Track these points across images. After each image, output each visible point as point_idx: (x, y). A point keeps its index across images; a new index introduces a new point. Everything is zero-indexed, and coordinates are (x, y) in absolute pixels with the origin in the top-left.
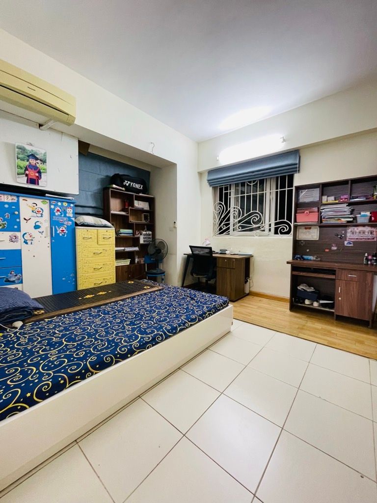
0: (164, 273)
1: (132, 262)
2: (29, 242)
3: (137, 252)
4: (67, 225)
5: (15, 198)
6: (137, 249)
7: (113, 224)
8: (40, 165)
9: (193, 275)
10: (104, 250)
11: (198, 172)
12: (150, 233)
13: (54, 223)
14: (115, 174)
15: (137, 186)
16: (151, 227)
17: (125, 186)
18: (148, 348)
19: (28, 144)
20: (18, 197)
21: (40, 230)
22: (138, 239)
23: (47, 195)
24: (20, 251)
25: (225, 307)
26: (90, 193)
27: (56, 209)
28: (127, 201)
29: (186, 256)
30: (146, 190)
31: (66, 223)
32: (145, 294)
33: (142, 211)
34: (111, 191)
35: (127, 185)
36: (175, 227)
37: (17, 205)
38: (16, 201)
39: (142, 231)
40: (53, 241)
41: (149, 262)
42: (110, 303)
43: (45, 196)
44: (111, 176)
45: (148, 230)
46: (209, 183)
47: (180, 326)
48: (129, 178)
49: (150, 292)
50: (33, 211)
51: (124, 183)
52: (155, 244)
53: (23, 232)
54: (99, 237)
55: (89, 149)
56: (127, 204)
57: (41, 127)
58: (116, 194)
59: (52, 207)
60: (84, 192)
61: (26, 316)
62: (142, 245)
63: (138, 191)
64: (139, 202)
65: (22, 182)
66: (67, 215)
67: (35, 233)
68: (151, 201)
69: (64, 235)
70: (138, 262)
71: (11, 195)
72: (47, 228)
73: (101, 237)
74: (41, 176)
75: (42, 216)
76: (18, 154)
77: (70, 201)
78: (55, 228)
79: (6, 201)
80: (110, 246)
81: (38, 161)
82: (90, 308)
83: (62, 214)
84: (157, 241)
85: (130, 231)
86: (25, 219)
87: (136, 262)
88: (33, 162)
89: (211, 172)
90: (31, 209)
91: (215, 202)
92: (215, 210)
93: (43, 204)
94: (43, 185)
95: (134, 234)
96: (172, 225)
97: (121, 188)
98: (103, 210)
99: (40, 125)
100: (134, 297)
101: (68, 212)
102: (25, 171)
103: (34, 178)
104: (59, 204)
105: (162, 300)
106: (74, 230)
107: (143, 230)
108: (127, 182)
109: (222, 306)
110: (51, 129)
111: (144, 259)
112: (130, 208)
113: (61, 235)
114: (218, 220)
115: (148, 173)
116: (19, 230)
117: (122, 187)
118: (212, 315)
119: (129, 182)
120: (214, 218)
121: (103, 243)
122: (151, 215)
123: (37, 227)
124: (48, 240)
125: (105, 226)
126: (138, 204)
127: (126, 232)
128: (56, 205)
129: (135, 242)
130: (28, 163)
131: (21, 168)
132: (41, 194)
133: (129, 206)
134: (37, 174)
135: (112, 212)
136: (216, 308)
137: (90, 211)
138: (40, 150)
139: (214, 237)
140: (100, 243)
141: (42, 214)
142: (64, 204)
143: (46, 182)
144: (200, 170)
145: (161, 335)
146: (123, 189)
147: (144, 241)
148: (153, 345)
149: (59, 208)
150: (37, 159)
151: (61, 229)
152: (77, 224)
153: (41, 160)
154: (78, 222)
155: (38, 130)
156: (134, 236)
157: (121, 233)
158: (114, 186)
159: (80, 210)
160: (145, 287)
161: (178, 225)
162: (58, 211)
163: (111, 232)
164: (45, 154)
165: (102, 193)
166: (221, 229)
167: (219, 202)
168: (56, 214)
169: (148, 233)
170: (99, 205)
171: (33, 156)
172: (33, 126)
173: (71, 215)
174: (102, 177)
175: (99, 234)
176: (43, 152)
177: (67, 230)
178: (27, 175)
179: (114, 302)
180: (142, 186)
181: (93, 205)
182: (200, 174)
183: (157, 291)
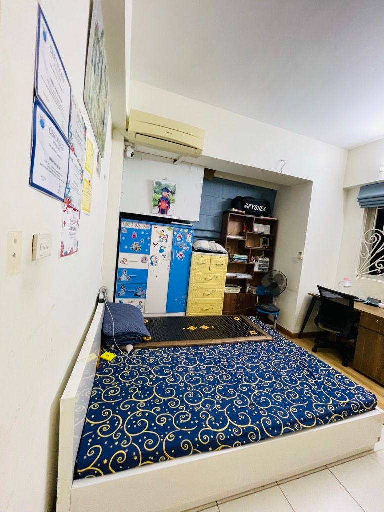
0: (278, 311)
1: (243, 291)
2: (154, 264)
3: (250, 280)
4: (185, 251)
5: (149, 226)
6: (249, 277)
7: (228, 250)
8: (170, 197)
9: (318, 325)
10: (215, 276)
11: (344, 189)
12: (268, 260)
13: (175, 248)
14: (237, 197)
15: (260, 209)
16: (270, 253)
17: (246, 210)
18: (236, 446)
19: (164, 180)
20: (151, 225)
21: (164, 254)
22: (253, 266)
23: (173, 223)
24: (147, 271)
25: (369, 411)
26: (211, 217)
27: (178, 235)
28: (246, 225)
29: (312, 296)
30: (268, 212)
31: (185, 248)
32: (250, 343)
33: (262, 235)
34: (231, 215)
35: (248, 208)
36: (300, 259)
37: (150, 232)
38: (149, 229)
39: (258, 257)
40: (173, 264)
41: (262, 294)
42: (210, 345)
43: (171, 224)
44: (234, 198)
45: (266, 256)
46: (361, 203)
47: (285, 425)
48: (251, 200)
49: (256, 342)
50: (160, 237)
51: (246, 207)
52: (271, 275)
53: (151, 255)
54: (212, 263)
55: (215, 174)
56: (246, 227)
57: (175, 163)
58: (234, 218)
59: (176, 233)
60: (205, 216)
61: (137, 342)
62: (257, 273)
63: (259, 214)
64: (259, 225)
65: (155, 213)
66: (187, 241)
67: (160, 256)
68: (274, 225)
69: (181, 260)
70: (249, 291)
71: (147, 224)
72: (169, 252)
73: (214, 263)
74: (170, 206)
75: (166, 242)
76: (156, 189)
77: (191, 228)
78: (176, 253)
79: (143, 229)
80: (222, 273)
81: (170, 194)
82: (189, 346)
83: (182, 240)
84: (275, 274)
85: (245, 257)
86: (154, 244)
87: (247, 291)
88: (165, 194)
89: (365, 188)
90: (159, 236)
91: (367, 229)
92: (367, 239)
93: (169, 230)
94: (171, 214)
95: (248, 260)
96: (297, 256)
97: (241, 212)
98: (221, 233)
99: (175, 161)
100: (236, 344)
101: (188, 238)
102: (159, 203)
103: (165, 208)
104: (182, 230)
105: (268, 361)
106: (191, 255)
107: (260, 255)
108: (249, 205)
109: (362, 407)
110: (183, 162)
111: (256, 289)
112: (249, 232)
113: (179, 259)
114: (369, 255)
115: (275, 192)
116: (148, 253)
117: (243, 211)
118: (342, 419)
119: (251, 205)
120: (364, 250)
121: (216, 270)
122: (271, 240)
123: (162, 251)
124: (169, 263)
125: (219, 253)
126: (258, 228)
127: (240, 258)
128: (179, 232)
129: (249, 269)
130: (161, 196)
131: (156, 201)
132: (168, 222)
133: (247, 230)
134: (167, 205)
135: (229, 237)
136: (351, 409)
137: (209, 235)
138: (172, 183)
139: (360, 277)
140: (212, 269)
141: (167, 240)
142: (185, 230)
143: (173, 211)
144: (347, 186)
145: (257, 432)
146: (244, 212)
147: (259, 269)
148: (243, 444)
149: (180, 235)
150: (168, 191)
151: (180, 254)
152: (194, 250)
153: (172, 192)
154: (195, 248)
155: (173, 165)
156: (248, 262)
157: (235, 259)
158: (234, 210)
159: (199, 234)
160: (251, 332)
161: (305, 256)
162: (180, 237)
163: (225, 259)
164: (175, 187)
165: (222, 217)
166: (373, 268)
167: (374, 229)
168: (178, 240)
169: (265, 260)
170: (218, 229)
171: (166, 190)
172: (170, 163)
173: (190, 241)
174: (225, 200)
175: (212, 261)
176: (174, 185)
177: (185, 255)
178: (160, 207)
179: (213, 345)
180: (265, 208)
181: (211, 229)
182: (348, 191)
183: (265, 341)
